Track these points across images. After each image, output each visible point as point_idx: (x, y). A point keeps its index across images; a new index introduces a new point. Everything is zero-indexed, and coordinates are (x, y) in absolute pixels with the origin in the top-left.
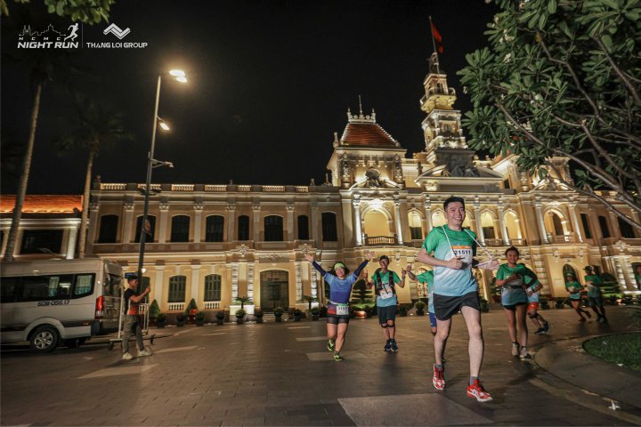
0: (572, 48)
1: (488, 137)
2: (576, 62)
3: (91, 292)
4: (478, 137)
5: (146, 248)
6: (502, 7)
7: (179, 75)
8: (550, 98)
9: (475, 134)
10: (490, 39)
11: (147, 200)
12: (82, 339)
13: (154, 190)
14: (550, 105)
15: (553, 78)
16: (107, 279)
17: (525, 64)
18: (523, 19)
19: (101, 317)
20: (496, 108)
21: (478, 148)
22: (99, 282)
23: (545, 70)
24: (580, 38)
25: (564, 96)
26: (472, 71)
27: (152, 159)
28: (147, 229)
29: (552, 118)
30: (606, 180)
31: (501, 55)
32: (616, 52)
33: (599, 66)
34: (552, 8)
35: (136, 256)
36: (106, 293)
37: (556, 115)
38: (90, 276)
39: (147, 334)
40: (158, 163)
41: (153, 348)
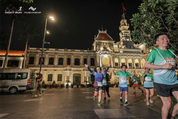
0: (163, 13)
1: (138, 38)
2: (163, 18)
3: (26, 78)
4: (135, 38)
5: (42, 66)
6: (143, 1)
7: (52, 18)
8: (156, 27)
9: (134, 37)
10: (139, 10)
11: (42, 53)
12: (24, 91)
13: (44, 50)
14: (156, 29)
15: (157, 22)
16: (31, 74)
17: (149, 18)
18: (149, 5)
19: (29, 85)
20: (140, 30)
21: (135, 41)
22: (29, 75)
23: (155, 20)
24: (165, 11)
25: (160, 27)
26: (134, 19)
27: (44, 41)
28: (42, 61)
29: (156, 33)
31: (143, 15)
32: (175, 15)
33: (170, 19)
34: (157, 2)
35: (39, 68)
36: (30, 78)
38: (26, 73)
39: (41, 90)
40: (46, 43)
41: (43, 94)
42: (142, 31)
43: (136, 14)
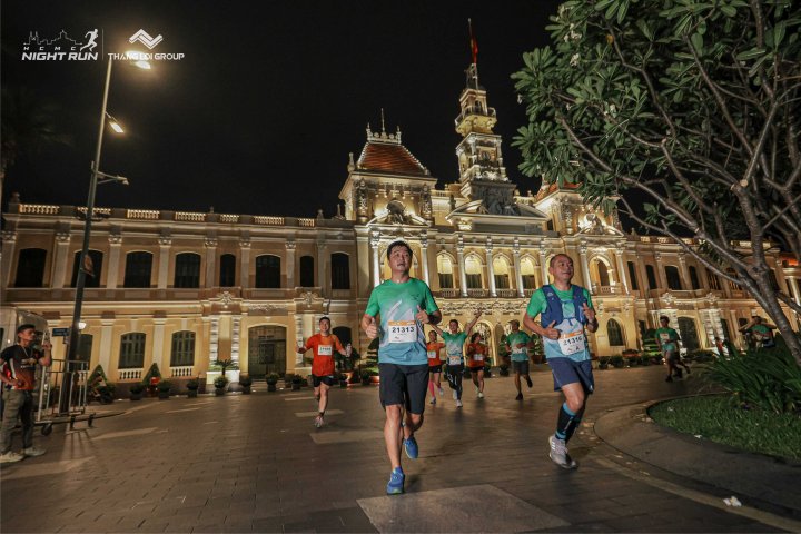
0: (650, 52)
1: (544, 160)
2: (656, 72)
4: (530, 161)
5: (85, 294)
8: (626, 110)
9: (529, 156)
10: (552, 36)
11: (88, 229)
13: (98, 215)
14: (626, 118)
15: (629, 86)
17: (594, 69)
20: (555, 125)
22: (9, 341)
23: (619, 78)
24: (660, 41)
25: (642, 111)
26: (530, 74)
27: (97, 171)
28: (88, 268)
29: (626, 136)
30: (681, 216)
31: (565, 57)
32: (706, 57)
33: (686, 73)
35: (71, 306)
37: (630, 132)
39: (83, 412)
40: (106, 178)
41: (90, 432)
42: (564, 131)
43: (537, 50)
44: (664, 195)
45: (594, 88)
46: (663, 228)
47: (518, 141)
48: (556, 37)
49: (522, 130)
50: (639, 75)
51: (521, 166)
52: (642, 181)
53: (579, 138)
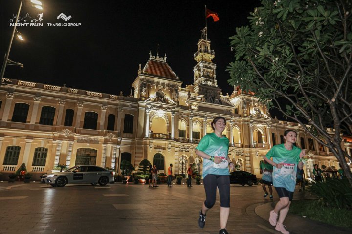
0: (295, 35)
7: (37, 4)
9: (233, 76)
10: (250, 21)
17: (269, 39)
23: (280, 45)
26: (239, 38)
27: (7, 59)
30: (302, 112)
31: (256, 32)
40: (12, 63)
42: (251, 66)
43: (242, 27)
44: (295, 102)
45: (269, 48)
46: (294, 117)
47: (229, 69)
48: (252, 22)
49: (231, 64)
50: (289, 45)
51: (229, 81)
52: (286, 94)
53: (259, 70)
